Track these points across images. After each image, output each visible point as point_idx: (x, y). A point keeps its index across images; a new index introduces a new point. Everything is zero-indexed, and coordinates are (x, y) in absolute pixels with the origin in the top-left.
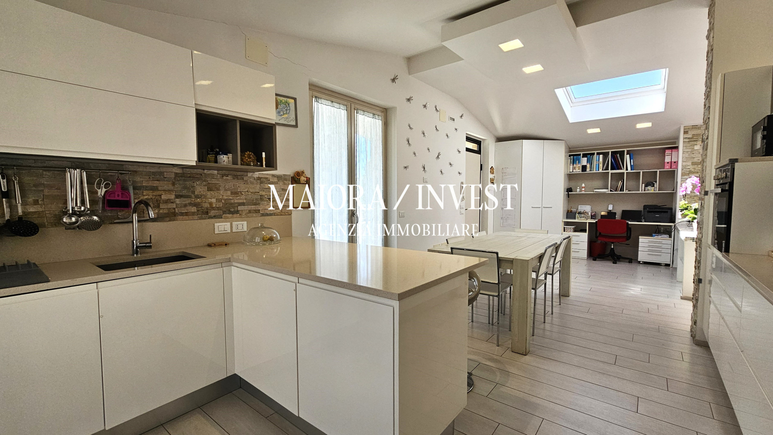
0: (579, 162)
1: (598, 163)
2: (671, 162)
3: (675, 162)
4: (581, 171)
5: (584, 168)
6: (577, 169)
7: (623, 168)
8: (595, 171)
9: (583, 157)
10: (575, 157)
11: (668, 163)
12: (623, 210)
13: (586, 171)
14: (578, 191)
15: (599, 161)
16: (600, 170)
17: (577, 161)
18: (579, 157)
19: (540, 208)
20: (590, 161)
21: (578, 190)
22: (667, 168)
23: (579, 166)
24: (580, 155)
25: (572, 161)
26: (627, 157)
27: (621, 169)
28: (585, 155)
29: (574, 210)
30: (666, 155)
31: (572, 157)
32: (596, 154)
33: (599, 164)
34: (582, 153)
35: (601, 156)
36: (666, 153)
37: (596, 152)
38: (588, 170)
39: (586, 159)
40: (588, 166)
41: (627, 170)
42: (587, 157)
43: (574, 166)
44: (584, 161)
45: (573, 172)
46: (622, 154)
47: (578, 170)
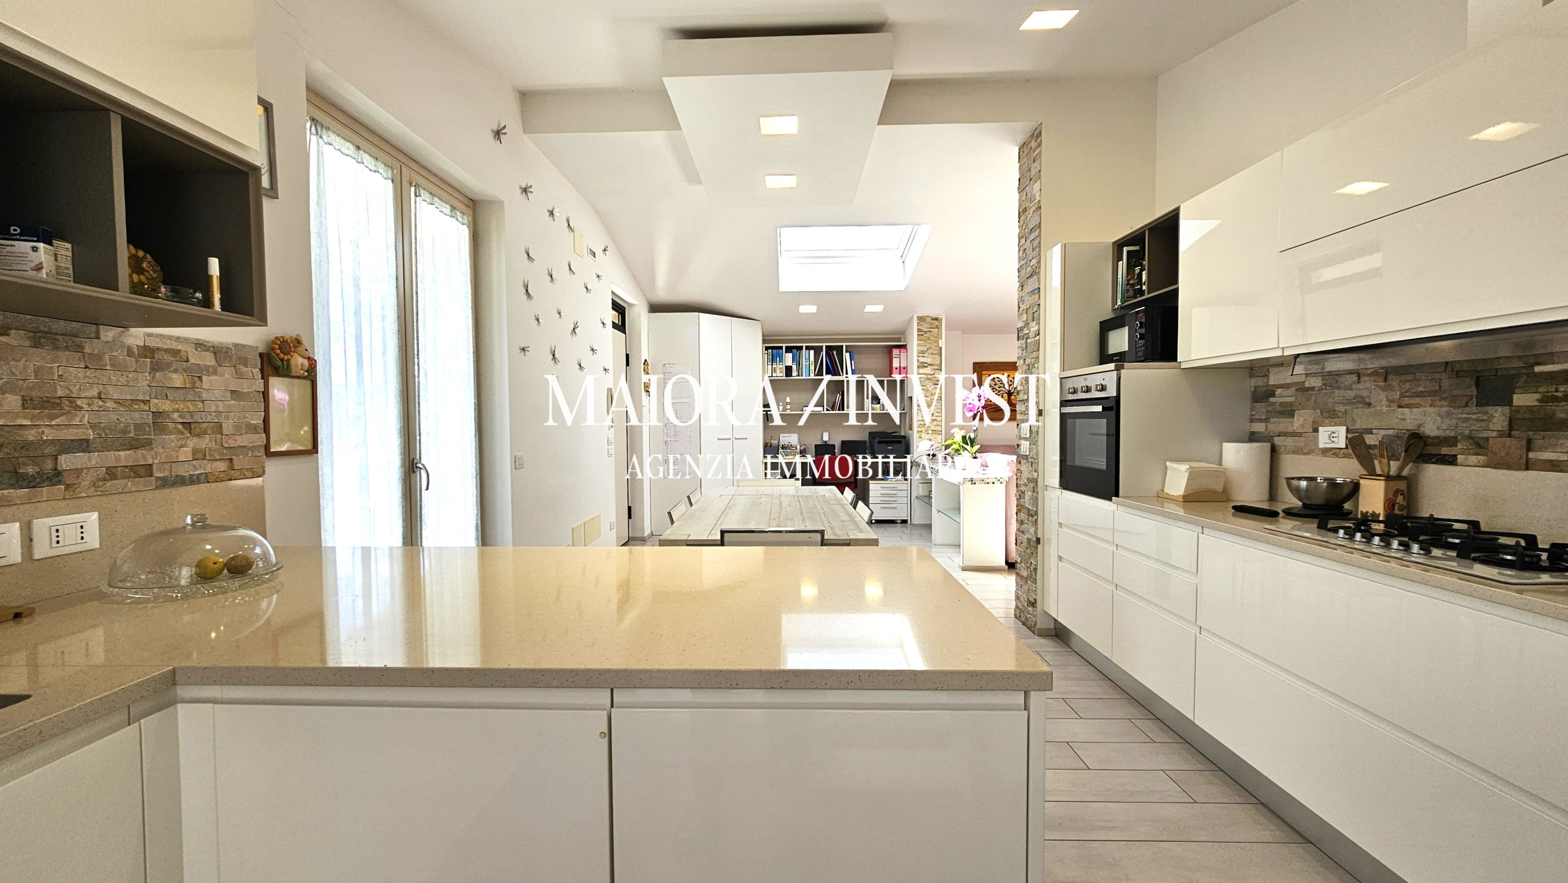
0: (781, 360)
1: (809, 364)
2: (900, 367)
3: (904, 368)
4: (784, 375)
5: (789, 370)
6: (778, 372)
7: (842, 374)
8: (804, 377)
9: (786, 352)
10: (775, 351)
11: (896, 369)
12: (842, 441)
13: (792, 376)
15: (809, 360)
16: (811, 375)
17: (778, 359)
18: (780, 351)
19: (730, 439)
20: (797, 360)
23: (781, 366)
24: (781, 348)
25: (771, 357)
26: (846, 356)
27: (840, 375)
28: (789, 350)
29: (774, 442)
30: (894, 356)
31: (770, 351)
32: (804, 348)
34: (784, 345)
35: (812, 352)
36: (894, 353)
37: (804, 345)
38: (794, 373)
39: (791, 355)
40: (794, 367)
41: (847, 376)
42: (792, 352)
43: (774, 366)
44: (788, 359)
45: (772, 376)
46: (839, 350)
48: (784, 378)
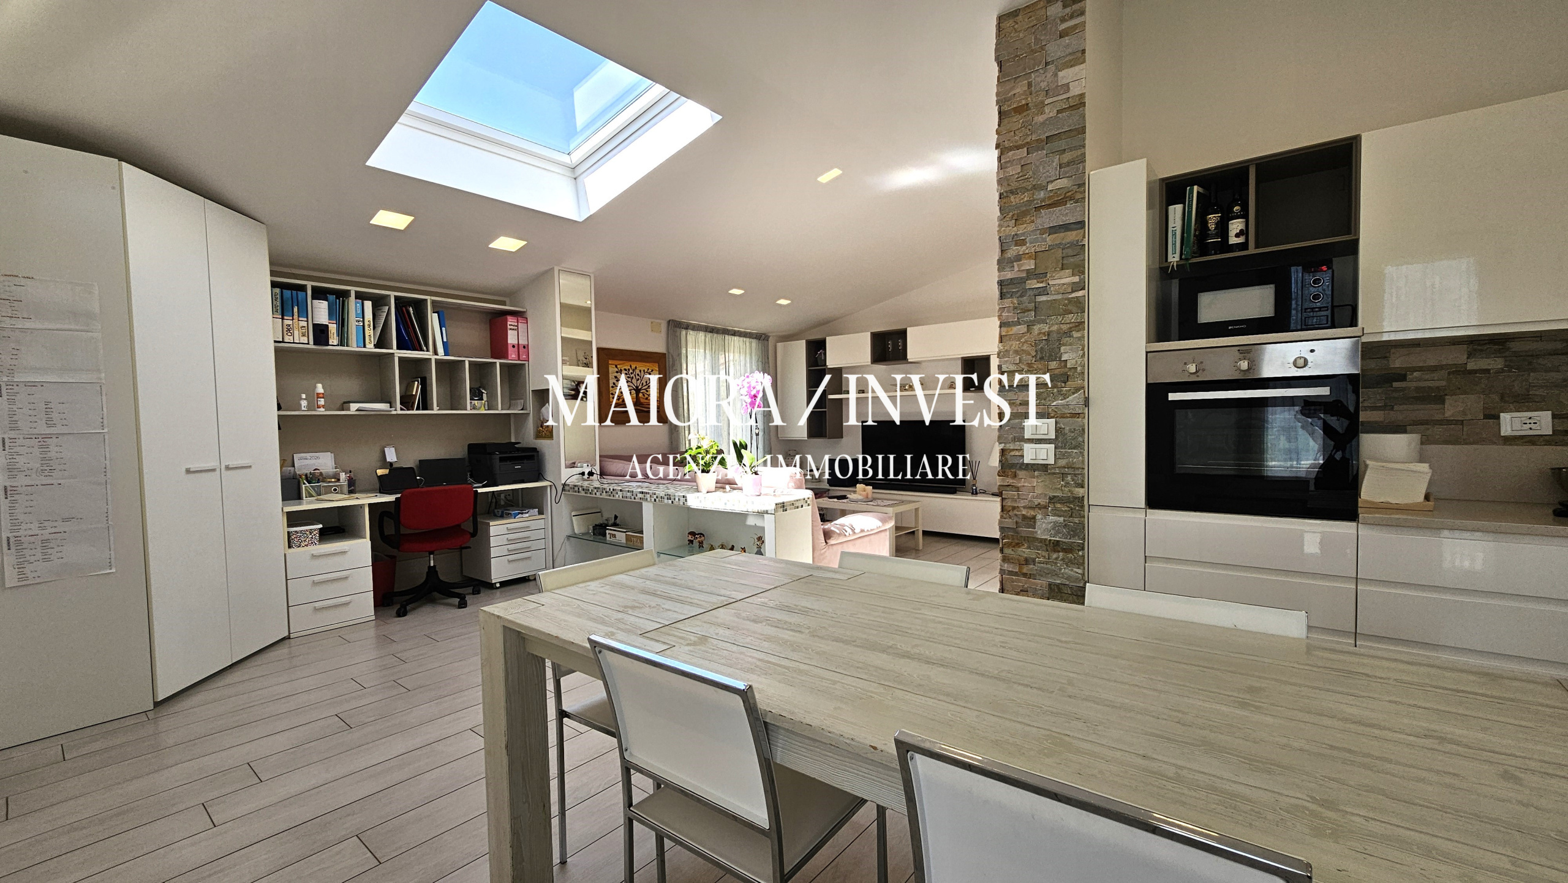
0: (304, 312)
1: (362, 324)
2: (518, 344)
3: (525, 347)
4: (311, 342)
5: (320, 333)
6: (296, 333)
7: (425, 348)
8: (353, 348)
9: (313, 298)
10: (287, 293)
11: (514, 346)
12: (420, 460)
13: (328, 345)
14: (303, 409)
15: (363, 318)
16: (367, 346)
17: (296, 309)
18: (301, 294)
19: (214, 470)
20: (339, 315)
21: (304, 403)
22: (512, 358)
23: (303, 324)
24: (303, 288)
25: (280, 304)
26: (433, 320)
27: (422, 350)
28: (319, 294)
30: (509, 327)
31: (281, 291)
32: (353, 294)
33: (364, 326)
34: (309, 284)
35: (368, 305)
36: (509, 323)
37: (353, 290)
38: (334, 340)
39: (323, 304)
40: (333, 328)
41: (436, 353)
42: (326, 299)
43: (286, 322)
44: (319, 311)
45: (283, 342)
46: (419, 305)
47: (301, 338)
48: (311, 346)
